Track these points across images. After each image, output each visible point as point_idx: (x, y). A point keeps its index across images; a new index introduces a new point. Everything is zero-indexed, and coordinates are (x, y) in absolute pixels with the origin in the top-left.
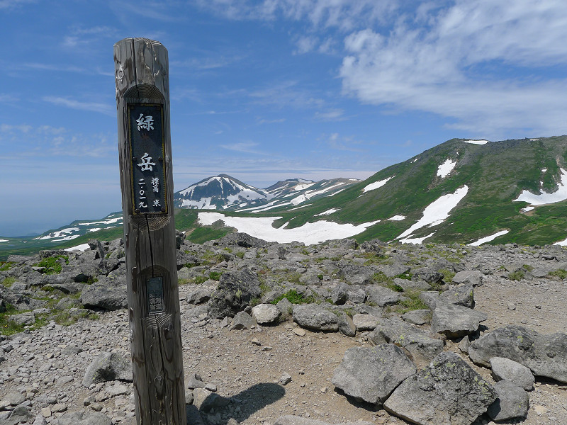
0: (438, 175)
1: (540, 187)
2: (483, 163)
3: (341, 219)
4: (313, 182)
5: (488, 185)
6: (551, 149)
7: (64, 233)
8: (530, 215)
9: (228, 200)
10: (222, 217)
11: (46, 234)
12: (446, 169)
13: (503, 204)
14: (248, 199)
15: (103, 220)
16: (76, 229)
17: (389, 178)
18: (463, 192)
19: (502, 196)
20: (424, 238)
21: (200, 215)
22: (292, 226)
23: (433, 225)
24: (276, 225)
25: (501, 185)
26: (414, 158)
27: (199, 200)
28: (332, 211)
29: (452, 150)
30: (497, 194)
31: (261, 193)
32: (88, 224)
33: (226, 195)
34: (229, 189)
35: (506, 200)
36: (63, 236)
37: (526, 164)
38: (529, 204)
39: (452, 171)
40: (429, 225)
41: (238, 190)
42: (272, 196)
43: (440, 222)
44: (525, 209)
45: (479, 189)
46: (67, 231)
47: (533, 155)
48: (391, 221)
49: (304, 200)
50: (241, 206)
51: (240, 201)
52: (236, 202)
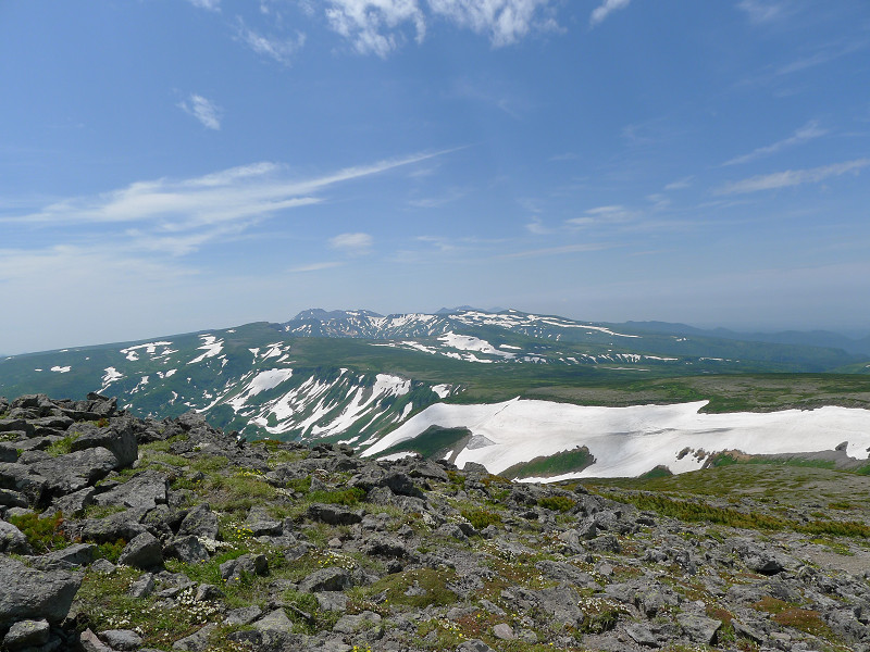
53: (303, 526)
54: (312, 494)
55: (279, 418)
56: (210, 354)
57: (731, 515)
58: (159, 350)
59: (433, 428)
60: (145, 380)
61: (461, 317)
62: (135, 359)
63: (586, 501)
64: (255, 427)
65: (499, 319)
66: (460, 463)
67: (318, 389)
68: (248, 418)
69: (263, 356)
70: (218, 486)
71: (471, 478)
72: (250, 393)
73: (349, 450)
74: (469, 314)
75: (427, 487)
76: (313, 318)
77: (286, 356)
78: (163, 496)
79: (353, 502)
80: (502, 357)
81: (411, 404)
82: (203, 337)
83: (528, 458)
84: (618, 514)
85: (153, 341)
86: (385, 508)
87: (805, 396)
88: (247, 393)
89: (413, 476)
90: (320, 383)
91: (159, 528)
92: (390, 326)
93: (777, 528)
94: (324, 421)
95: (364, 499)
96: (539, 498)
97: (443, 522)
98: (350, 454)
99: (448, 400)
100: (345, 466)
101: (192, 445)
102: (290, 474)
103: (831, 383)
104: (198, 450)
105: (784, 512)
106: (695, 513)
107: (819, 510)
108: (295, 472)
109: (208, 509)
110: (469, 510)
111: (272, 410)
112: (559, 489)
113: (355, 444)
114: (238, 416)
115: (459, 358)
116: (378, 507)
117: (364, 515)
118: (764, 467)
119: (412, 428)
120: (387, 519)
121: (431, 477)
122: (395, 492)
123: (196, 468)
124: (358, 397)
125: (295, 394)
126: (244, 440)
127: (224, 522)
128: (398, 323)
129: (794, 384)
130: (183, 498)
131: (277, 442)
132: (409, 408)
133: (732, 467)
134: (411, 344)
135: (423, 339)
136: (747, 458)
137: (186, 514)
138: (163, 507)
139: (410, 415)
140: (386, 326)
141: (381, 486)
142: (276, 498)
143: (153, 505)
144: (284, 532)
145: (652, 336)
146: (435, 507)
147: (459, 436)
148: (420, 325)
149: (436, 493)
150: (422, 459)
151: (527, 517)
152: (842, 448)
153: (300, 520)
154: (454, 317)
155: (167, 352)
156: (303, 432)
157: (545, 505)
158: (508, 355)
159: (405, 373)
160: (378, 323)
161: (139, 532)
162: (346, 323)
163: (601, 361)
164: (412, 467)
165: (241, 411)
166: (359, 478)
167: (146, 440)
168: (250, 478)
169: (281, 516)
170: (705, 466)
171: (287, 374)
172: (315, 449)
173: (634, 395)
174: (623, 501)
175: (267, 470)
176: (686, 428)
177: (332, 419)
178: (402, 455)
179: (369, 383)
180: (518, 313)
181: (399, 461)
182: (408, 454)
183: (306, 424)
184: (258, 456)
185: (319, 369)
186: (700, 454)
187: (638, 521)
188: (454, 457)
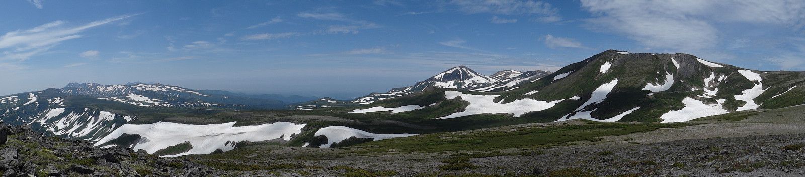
0: (601, 71)
1: (656, 82)
2: (626, 66)
3: (538, 97)
4: (521, 73)
5: (628, 80)
6: (661, 61)
7: (366, 100)
8: (651, 97)
9: (465, 83)
10: (460, 94)
11: (356, 99)
12: (605, 68)
13: (637, 91)
14: (478, 82)
15: (388, 93)
16: (373, 98)
17: (571, 72)
18: (614, 83)
19: (637, 86)
20: (591, 111)
21: (446, 92)
22: (507, 101)
23: (597, 103)
24: (496, 100)
25: (636, 79)
26: (586, 60)
27: (446, 83)
28: (533, 92)
29: (609, 57)
30: (634, 85)
31: (487, 79)
32: (379, 95)
33: (463, 80)
34: (466, 77)
35: (638, 89)
36: (365, 101)
37: (649, 68)
38: (650, 91)
39: (609, 70)
40: (594, 103)
41: (471, 77)
42: (494, 81)
43: (601, 101)
44: (649, 94)
45: (624, 81)
46: (368, 98)
47: (652, 63)
48: (571, 100)
49: (515, 84)
50: (473, 87)
51: (473, 84)
52: (470, 84)
53: (69, 174)
54: (73, 160)
55: (59, 129)
56: (32, 101)
57: (242, 166)
58: (13, 99)
59: (124, 134)
60: (7, 111)
61: (137, 87)
62: (4, 102)
63: (188, 164)
64: (49, 132)
65: (153, 88)
66: (136, 150)
67: (76, 117)
68: (47, 128)
69: (53, 102)
70: (35, 154)
71: (141, 155)
72: (48, 118)
73: (89, 143)
74: (140, 85)
75: (121, 160)
76: (73, 87)
77: (62, 103)
78: (16, 156)
79: (90, 165)
80: (154, 104)
81: (115, 124)
82: (29, 94)
83: (165, 147)
84: (200, 169)
85: (10, 96)
86: (103, 167)
87: (270, 118)
88: (46, 117)
89: (115, 154)
90: (76, 114)
91: (15, 168)
92: (106, 90)
93: (258, 170)
94: (78, 131)
95: (95, 163)
96: (168, 164)
97: (128, 174)
98: (89, 144)
99: (131, 123)
100: (86, 149)
101: (26, 137)
102: (64, 151)
103: (279, 113)
104: (28, 139)
105: (262, 163)
106: (229, 167)
107: (274, 161)
108: (66, 151)
109: (32, 163)
110: (140, 169)
111: (56, 125)
112: (177, 160)
113: (91, 141)
114: (43, 127)
115: (136, 104)
116: (101, 167)
117: (94, 170)
118: (257, 146)
119: (115, 134)
120: (104, 172)
121: (123, 155)
122: (108, 161)
123: (27, 146)
124: (92, 121)
125: (66, 119)
126: (45, 137)
127: (38, 169)
128: (109, 89)
129: (267, 114)
130: (23, 158)
131: (58, 138)
132: (114, 126)
133: (245, 148)
134: (115, 98)
135: (120, 96)
136: (251, 144)
137: (23, 164)
138: (16, 160)
139: (115, 129)
140: (104, 90)
141: (102, 158)
142: (58, 161)
143: (12, 159)
144: (61, 175)
145: (216, 96)
146: (125, 168)
147: (136, 138)
148: (119, 90)
149: (125, 162)
150: (119, 148)
151: (163, 171)
152: (282, 137)
153: (68, 171)
154: (133, 87)
155: (16, 100)
156: (69, 135)
157: (171, 166)
158: (157, 103)
159: (113, 111)
160: (101, 89)
161: (8, 169)
162: (87, 89)
163: (195, 106)
164: (115, 151)
165: (44, 125)
166: (92, 155)
167: (10, 134)
168: (48, 152)
169: (60, 169)
170: (235, 148)
171: (62, 110)
172: (74, 142)
173: (208, 120)
174: (202, 164)
175: (54, 149)
176: (228, 133)
177: (81, 130)
178: (111, 146)
179: (97, 115)
180: (161, 85)
181: (110, 148)
182: (113, 145)
183: (70, 131)
184: (51, 143)
185: (76, 108)
186: (233, 143)
187: (207, 172)
188: (133, 147)
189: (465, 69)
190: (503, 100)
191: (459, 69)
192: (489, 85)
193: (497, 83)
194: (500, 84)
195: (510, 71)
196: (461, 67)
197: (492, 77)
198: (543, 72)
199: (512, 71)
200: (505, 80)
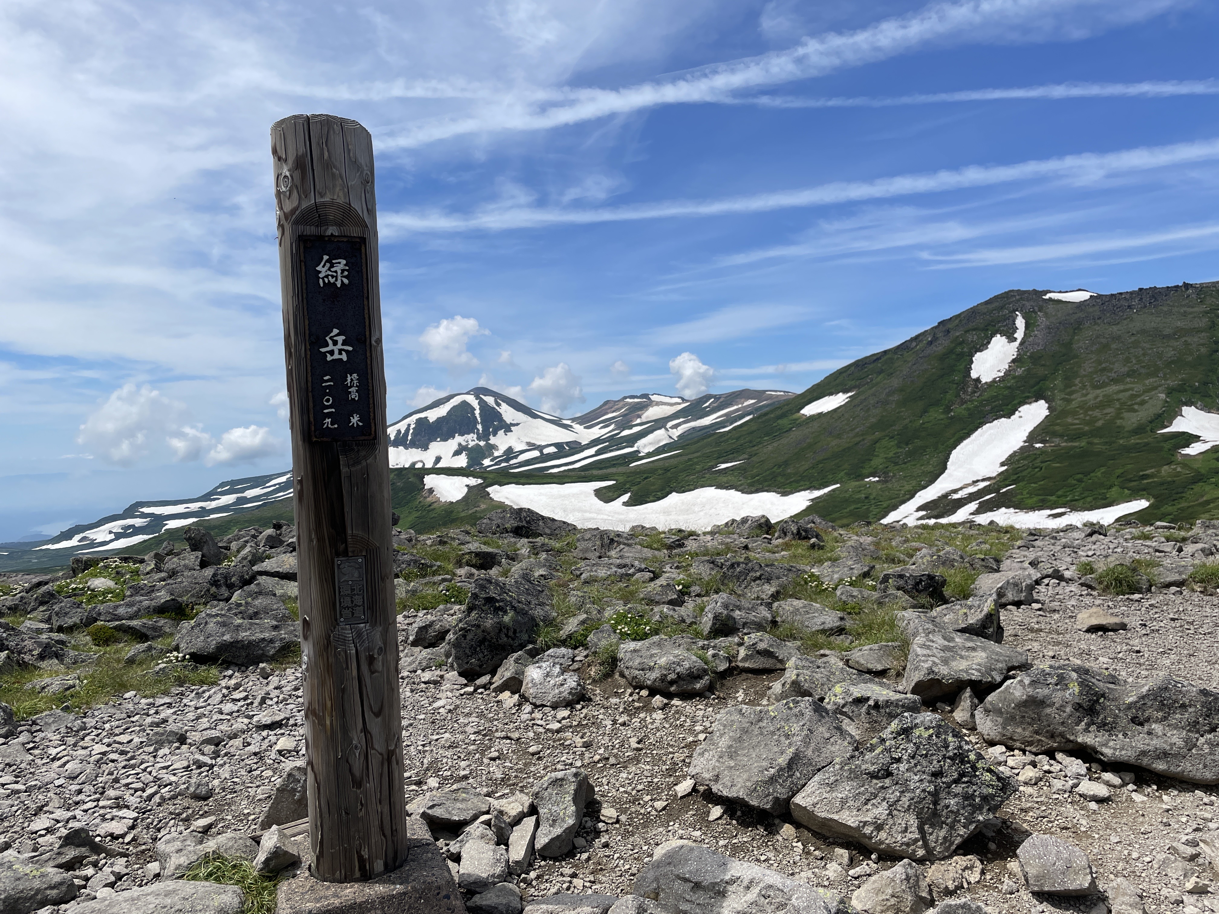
0: (974, 377)
2: (1081, 344)
3: (747, 481)
4: (684, 401)
5: (1093, 396)
7: (111, 533)
9: (492, 447)
12: (993, 361)
13: (1133, 441)
14: (539, 442)
16: (138, 522)
19: (1131, 420)
21: (429, 481)
22: (637, 501)
23: (967, 491)
24: (604, 496)
25: (1127, 394)
27: (426, 448)
28: (728, 465)
29: (1007, 319)
30: (1118, 416)
31: (568, 429)
33: (487, 434)
34: (495, 421)
35: (1139, 430)
38: (1196, 439)
39: (1008, 366)
40: (955, 492)
41: (515, 424)
42: (593, 434)
43: (981, 485)
44: (1187, 450)
45: (1074, 404)
48: (865, 485)
49: (666, 441)
50: (523, 459)
51: (522, 448)
52: (511, 449)
189: (490, 400)
190: (626, 497)
191: (471, 399)
192: (575, 447)
193: (604, 441)
194: (614, 442)
195: (645, 396)
196: (478, 392)
197: (587, 420)
198: (759, 394)
199: (654, 398)
200: (631, 427)
